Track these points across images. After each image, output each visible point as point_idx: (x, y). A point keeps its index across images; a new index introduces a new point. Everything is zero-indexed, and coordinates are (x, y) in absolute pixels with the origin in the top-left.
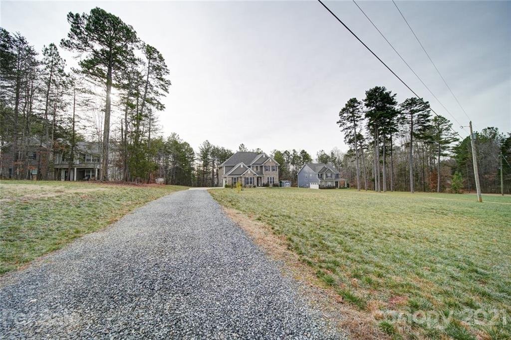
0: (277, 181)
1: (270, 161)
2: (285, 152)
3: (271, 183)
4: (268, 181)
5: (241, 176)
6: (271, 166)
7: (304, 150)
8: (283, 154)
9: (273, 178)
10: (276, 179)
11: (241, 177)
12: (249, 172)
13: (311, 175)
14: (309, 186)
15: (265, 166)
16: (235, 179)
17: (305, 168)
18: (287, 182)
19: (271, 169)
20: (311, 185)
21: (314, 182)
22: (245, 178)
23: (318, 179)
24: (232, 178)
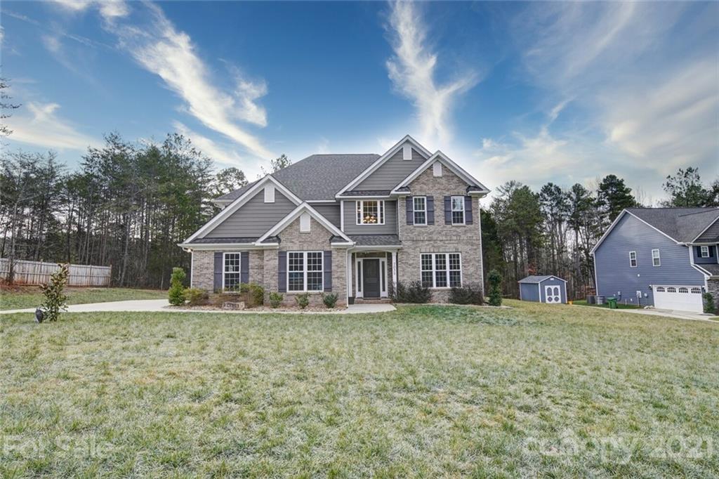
0: (473, 273)
1: (438, 172)
2: (547, 189)
3: (441, 282)
4: (427, 277)
5: (258, 243)
6: (438, 196)
7: (613, 177)
8: (537, 196)
9: (455, 259)
10: (466, 261)
11: (261, 252)
12: (305, 226)
13: (656, 254)
14: (648, 301)
15: (408, 199)
16: (232, 259)
17: (624, 227)
18: (548, 282)
19: (439, 212)
20: (656, 294)
21: (675, 279)
22: (282, 255)
23: (700, 269)
24: (218, 255)
